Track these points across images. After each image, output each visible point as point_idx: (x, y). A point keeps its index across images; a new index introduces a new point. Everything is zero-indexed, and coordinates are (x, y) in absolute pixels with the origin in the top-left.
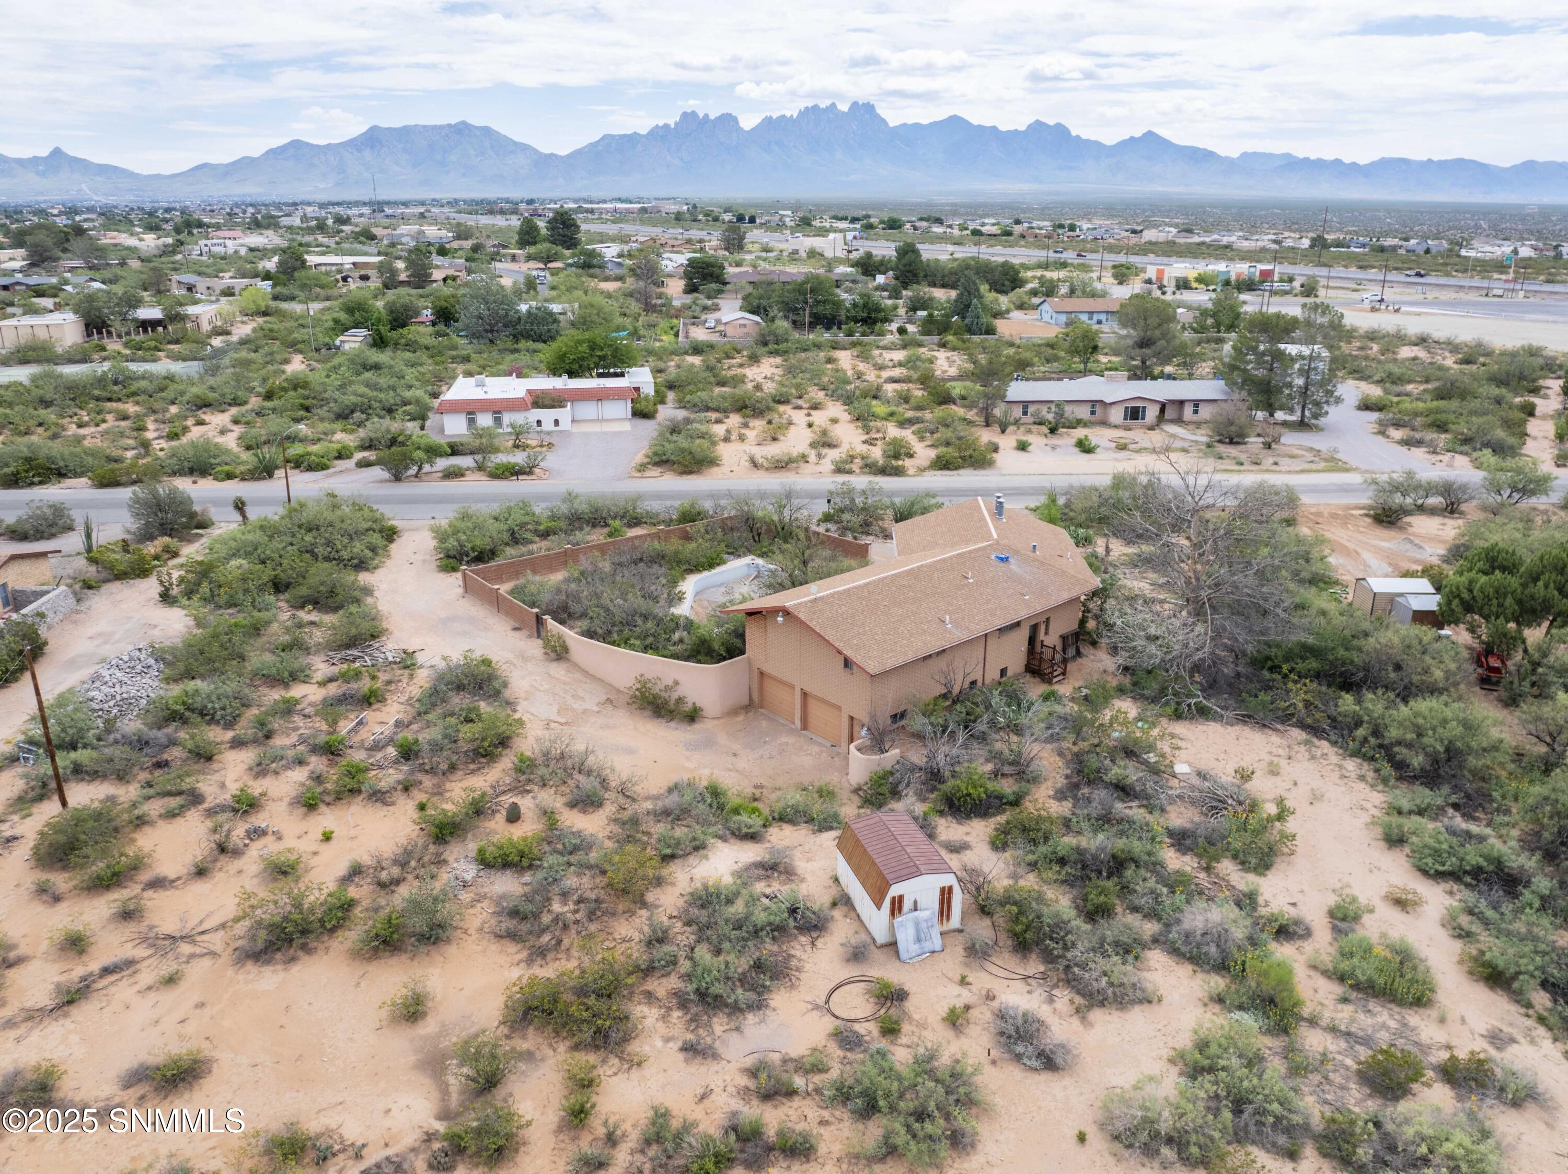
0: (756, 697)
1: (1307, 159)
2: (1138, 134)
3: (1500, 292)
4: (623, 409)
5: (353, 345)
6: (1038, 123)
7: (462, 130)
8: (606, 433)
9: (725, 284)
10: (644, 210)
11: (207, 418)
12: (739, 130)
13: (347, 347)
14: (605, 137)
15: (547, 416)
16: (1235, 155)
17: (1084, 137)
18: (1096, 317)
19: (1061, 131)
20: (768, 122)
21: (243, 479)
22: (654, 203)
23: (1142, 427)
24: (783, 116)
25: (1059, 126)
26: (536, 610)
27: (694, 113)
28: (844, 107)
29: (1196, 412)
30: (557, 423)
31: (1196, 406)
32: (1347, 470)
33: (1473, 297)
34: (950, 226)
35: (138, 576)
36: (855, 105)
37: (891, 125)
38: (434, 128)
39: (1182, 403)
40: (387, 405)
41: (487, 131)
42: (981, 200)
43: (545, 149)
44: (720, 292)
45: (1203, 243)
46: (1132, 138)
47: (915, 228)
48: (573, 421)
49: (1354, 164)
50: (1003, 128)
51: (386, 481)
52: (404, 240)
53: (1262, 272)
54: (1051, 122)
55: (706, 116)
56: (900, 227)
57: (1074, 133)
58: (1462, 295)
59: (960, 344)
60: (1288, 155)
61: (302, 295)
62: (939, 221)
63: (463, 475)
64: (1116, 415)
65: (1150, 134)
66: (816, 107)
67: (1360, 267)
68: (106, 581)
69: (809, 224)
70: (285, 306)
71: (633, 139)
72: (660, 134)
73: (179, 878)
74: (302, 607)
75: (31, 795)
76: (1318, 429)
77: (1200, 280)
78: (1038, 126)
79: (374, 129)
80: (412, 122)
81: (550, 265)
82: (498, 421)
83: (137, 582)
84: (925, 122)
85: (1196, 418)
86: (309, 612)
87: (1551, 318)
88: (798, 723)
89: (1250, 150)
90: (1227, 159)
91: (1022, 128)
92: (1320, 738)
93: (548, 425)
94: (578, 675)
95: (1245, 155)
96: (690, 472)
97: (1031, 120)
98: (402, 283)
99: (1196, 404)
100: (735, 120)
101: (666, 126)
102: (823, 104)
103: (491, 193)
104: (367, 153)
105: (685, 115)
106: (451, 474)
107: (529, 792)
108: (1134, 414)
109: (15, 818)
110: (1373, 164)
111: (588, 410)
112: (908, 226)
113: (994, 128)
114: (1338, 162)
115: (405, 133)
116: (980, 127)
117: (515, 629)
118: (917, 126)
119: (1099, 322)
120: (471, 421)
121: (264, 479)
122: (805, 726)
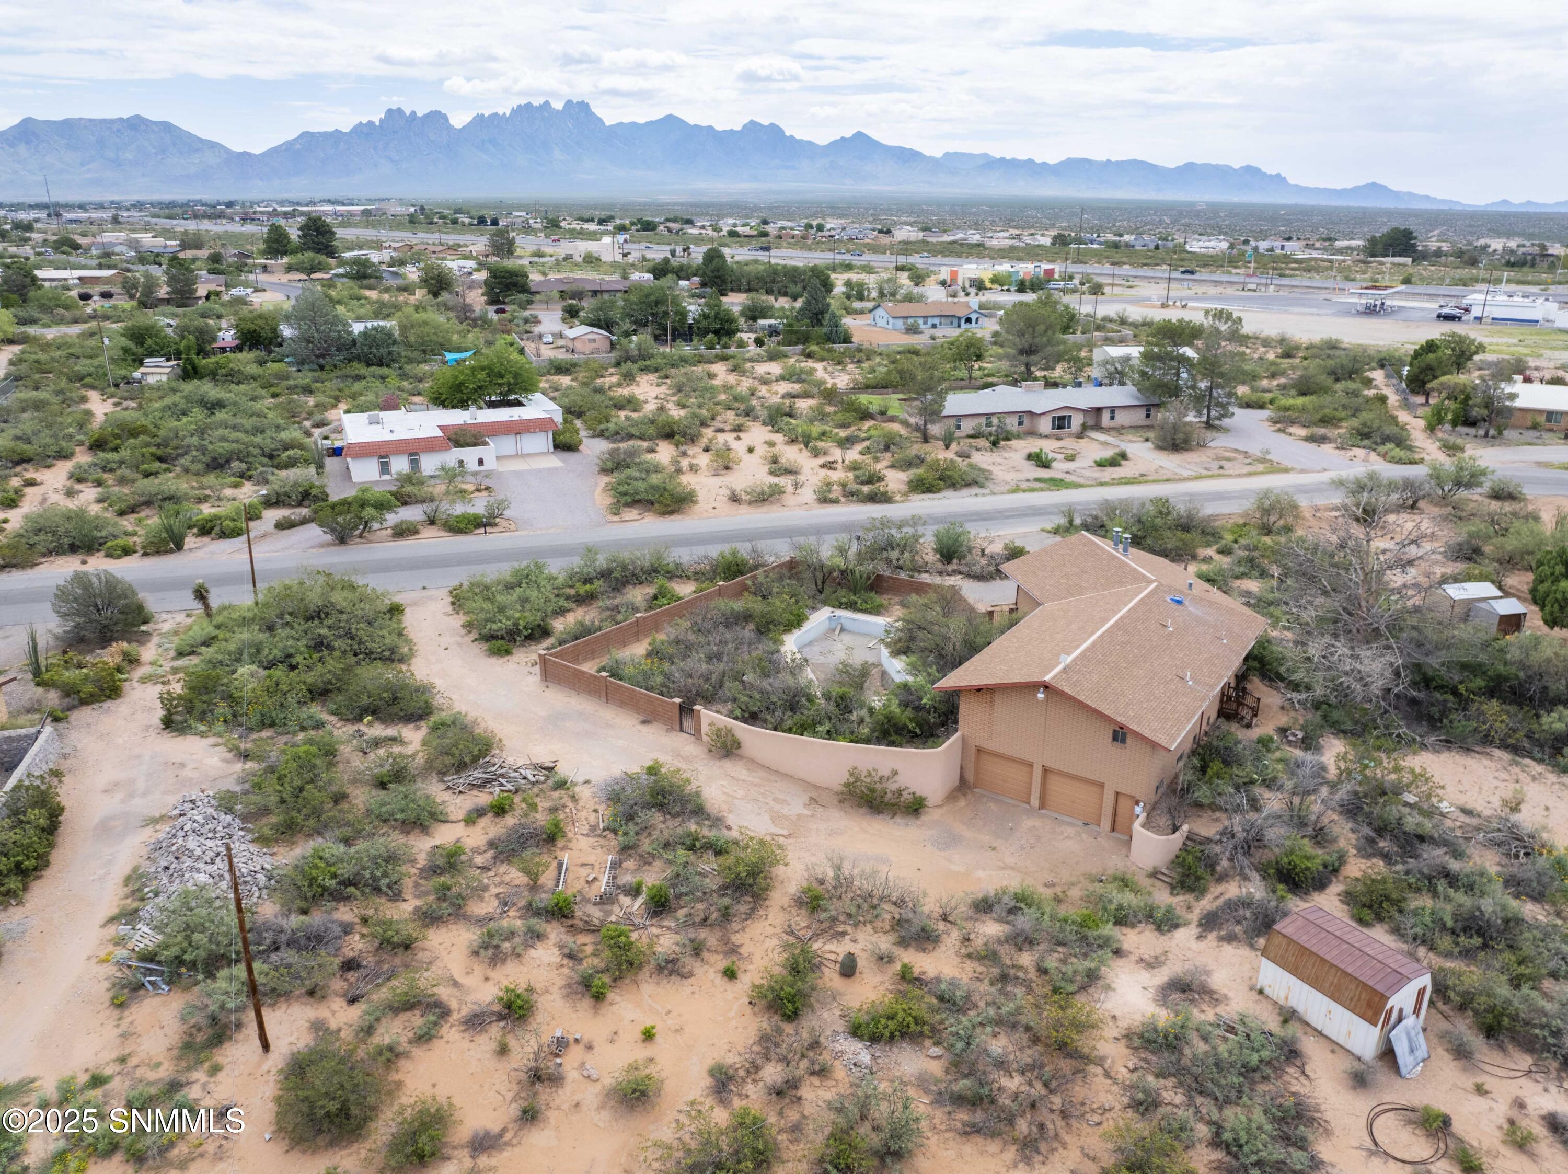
0: (970, 777)
1: (1003, 160)
2: (848, 135)
3: (1253, 287)
4: (541, 442)
5: (158, 378)
6: (752, 123)
7: (136, 124)
8: (539, 471)
9: (533, 293)
10: (366, 213)
11: (38, 476)
12: (450, 128)
13: (151, 380)
14: (304, 135)
15: (469, 455)
16: (938, 155)
17: (798, 137)
18: (930, 321)
19: (775, 131)
20: (479, 120)
21: (145, 554)
22: (377, 205)
23: (1070, 435)
24: (496, 114)
25: (772, 125)
26: (677, 700)
27: (399, 110)
28: (558, 105)
29: (1112, 418)
30: (481, 462)
31: (1113, 412)
32: (1286, 470)
33: (1230, 291)
34: (703, 227)
35: (109, 697)
36: (569, 103)
37: (608, 123)
38: (103, 121)
39: (1099, 410)
40: (267, 451)
41: (167, 127)
42: (705, 199)
43: (237, 147)
44: (530, 302)
45: (954, 242)
46: (843, 139)
47: (670, 230)
48: (498, 458)
49: (1044, 164)
50: (719, 128)
51: (329, 545)
52: (117, 249)
53: (1046, 271)
54: (765, 122)
55: (413, 113)
56: (654, 229)
57: (788, 134)
58: (1219, 290)
59: (825, 354)
60: (985, 155)
61: (46, 318)
62: (689, 222)
63: (417, 532)
64: (1045, 426)
65: (860, 136)
66: (529, 105)
67: (1113, 264)
68: (71, 708)
69: (558, 226)
70: (32, 330)
71: (336, 136)
72: (364, 131)
73: (504, 1130)
74: (359, 719)
75: (200, 1038)
76: (1227, 430)
77: (995, 280)
78: (752, 126)
79: (27, 122)
80: (76, 115)
81: (313, 276)
82: (415, 464)
83: (109, 704)
84: (641, 120)
85: (1112, 424)
86: (370, 724)
87: (1314, 311)
88: (1035, 802)
89: (952, 150)
90: (932, 159)
91: (738, 128)
92: (1523, 757)
93: (472, 465)
94: (762, 773)
95: (947, 155)
96: (672, 513)
97: (747, 121)
98: (162, 300)
99: (1113, 410)
100: (445, 117)
101: (371, 123)
102: (537, 102)
103: (180, 194)
104: (22, 150)
105: (390, 111)
106: (403, 532)
107: (844, 934)
108: (1061, 422)
109: (199, 1075)
110: (1061, 163)
111: (506, 445)
112: (661, 228)
113: (710, 128)
114: (1030, 161)
115: (68, 125)
116: (697, 127)
117: (644, 722)
118: (634, 125)
119: (934, 326)
120: (385, 468)
121: (171, 551)
122: (1042, 806)
